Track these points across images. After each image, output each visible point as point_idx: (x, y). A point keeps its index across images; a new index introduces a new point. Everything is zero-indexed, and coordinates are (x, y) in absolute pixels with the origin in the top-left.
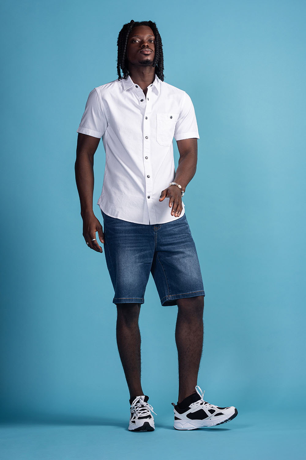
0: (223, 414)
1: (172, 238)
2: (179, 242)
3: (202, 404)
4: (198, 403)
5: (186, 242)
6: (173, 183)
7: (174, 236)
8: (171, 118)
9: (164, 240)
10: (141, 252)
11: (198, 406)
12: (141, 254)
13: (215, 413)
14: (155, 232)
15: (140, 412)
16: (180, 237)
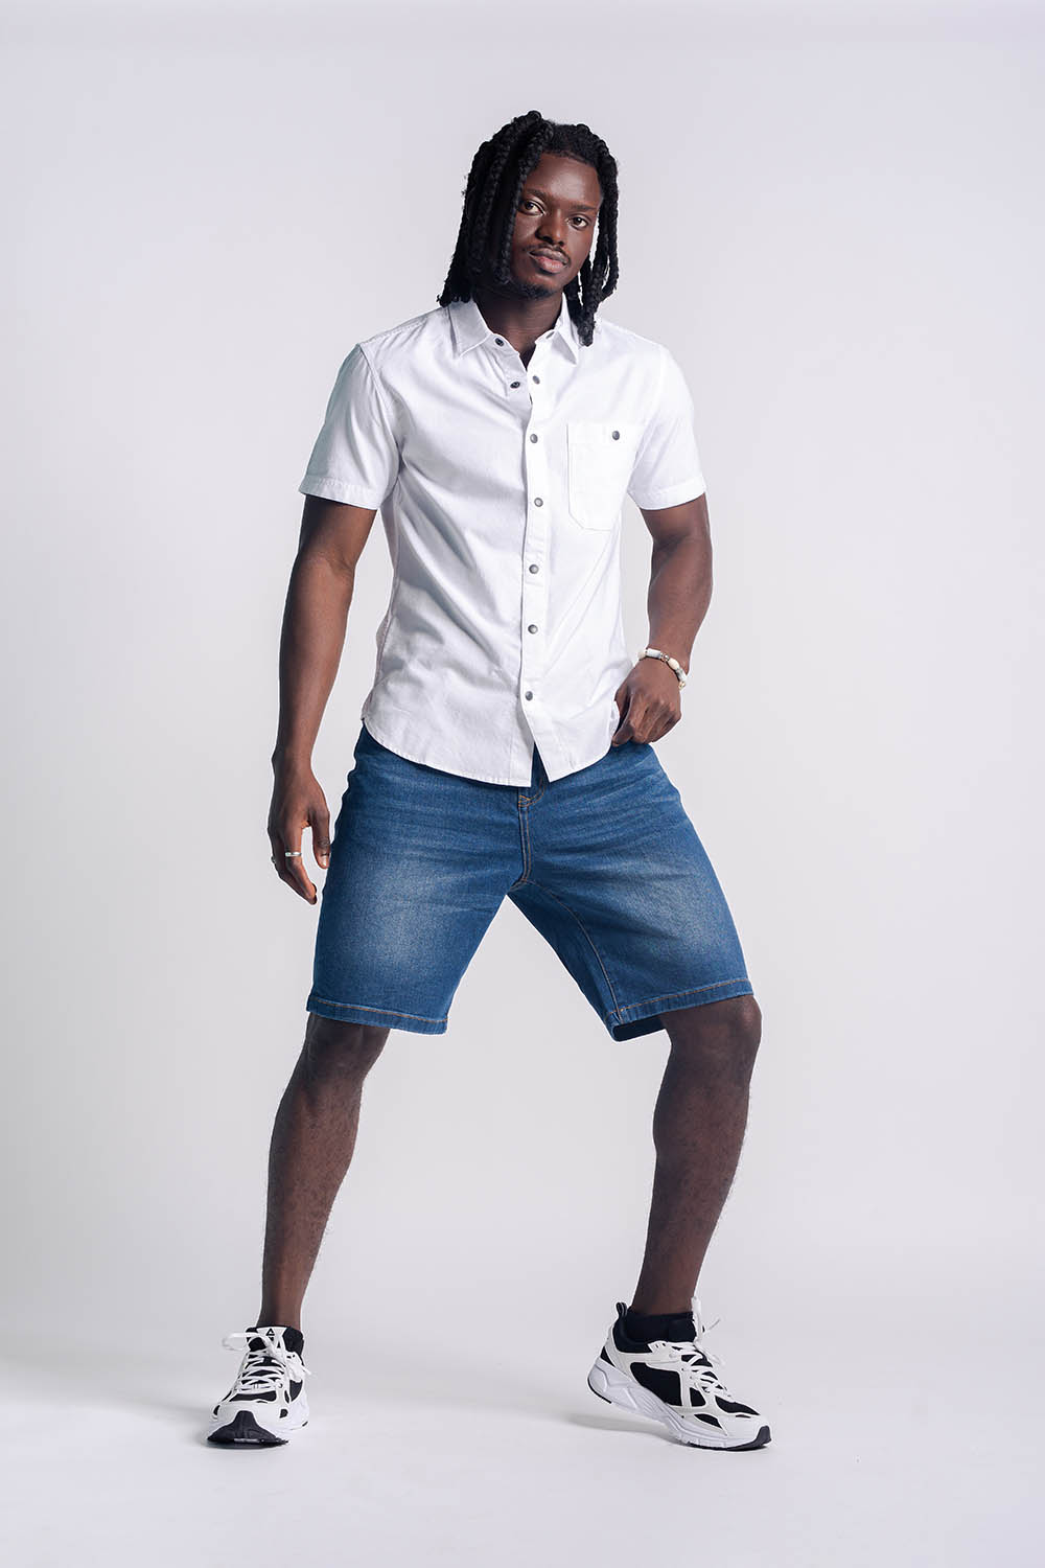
0: (719, 1426)
3: (686, 1358)
4: (679, 1349)
6: (653, 652)
8: (616, 436)
9: (556, 839)
10: (464, 870)
11: (674, 1359)
12: (464, 878)
13: (701, 1410)
15: (247, 1381)
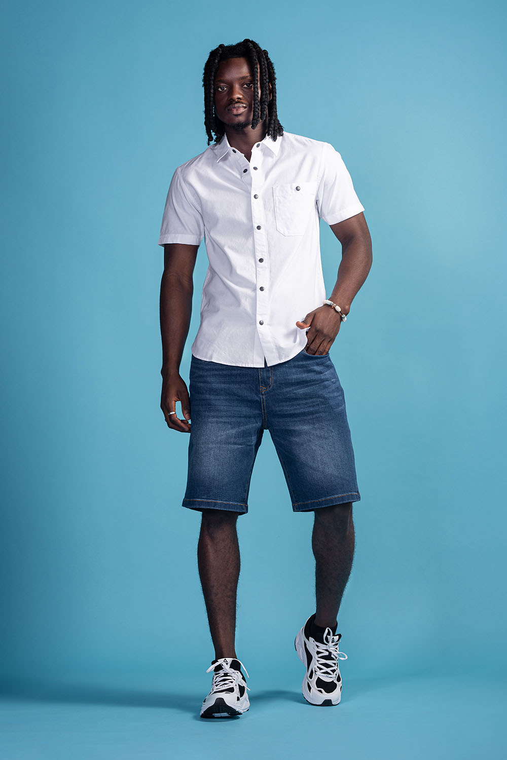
1: (293, 405)
2: (305, 412)
5: (316, 412)
6: (328, 303)
7: (295, 402)
8: (299, 189)
9: (277, 409)
10: (239, 426)
12: (240, 430)
14: (262, 395)
15: (219, 684)
16: (306, 404)
